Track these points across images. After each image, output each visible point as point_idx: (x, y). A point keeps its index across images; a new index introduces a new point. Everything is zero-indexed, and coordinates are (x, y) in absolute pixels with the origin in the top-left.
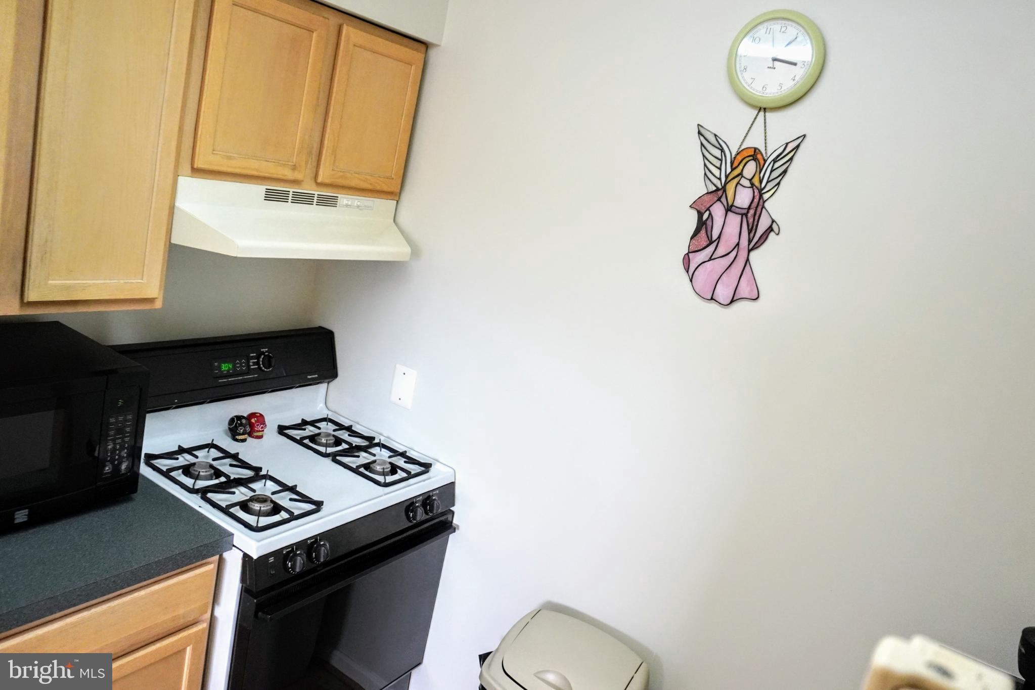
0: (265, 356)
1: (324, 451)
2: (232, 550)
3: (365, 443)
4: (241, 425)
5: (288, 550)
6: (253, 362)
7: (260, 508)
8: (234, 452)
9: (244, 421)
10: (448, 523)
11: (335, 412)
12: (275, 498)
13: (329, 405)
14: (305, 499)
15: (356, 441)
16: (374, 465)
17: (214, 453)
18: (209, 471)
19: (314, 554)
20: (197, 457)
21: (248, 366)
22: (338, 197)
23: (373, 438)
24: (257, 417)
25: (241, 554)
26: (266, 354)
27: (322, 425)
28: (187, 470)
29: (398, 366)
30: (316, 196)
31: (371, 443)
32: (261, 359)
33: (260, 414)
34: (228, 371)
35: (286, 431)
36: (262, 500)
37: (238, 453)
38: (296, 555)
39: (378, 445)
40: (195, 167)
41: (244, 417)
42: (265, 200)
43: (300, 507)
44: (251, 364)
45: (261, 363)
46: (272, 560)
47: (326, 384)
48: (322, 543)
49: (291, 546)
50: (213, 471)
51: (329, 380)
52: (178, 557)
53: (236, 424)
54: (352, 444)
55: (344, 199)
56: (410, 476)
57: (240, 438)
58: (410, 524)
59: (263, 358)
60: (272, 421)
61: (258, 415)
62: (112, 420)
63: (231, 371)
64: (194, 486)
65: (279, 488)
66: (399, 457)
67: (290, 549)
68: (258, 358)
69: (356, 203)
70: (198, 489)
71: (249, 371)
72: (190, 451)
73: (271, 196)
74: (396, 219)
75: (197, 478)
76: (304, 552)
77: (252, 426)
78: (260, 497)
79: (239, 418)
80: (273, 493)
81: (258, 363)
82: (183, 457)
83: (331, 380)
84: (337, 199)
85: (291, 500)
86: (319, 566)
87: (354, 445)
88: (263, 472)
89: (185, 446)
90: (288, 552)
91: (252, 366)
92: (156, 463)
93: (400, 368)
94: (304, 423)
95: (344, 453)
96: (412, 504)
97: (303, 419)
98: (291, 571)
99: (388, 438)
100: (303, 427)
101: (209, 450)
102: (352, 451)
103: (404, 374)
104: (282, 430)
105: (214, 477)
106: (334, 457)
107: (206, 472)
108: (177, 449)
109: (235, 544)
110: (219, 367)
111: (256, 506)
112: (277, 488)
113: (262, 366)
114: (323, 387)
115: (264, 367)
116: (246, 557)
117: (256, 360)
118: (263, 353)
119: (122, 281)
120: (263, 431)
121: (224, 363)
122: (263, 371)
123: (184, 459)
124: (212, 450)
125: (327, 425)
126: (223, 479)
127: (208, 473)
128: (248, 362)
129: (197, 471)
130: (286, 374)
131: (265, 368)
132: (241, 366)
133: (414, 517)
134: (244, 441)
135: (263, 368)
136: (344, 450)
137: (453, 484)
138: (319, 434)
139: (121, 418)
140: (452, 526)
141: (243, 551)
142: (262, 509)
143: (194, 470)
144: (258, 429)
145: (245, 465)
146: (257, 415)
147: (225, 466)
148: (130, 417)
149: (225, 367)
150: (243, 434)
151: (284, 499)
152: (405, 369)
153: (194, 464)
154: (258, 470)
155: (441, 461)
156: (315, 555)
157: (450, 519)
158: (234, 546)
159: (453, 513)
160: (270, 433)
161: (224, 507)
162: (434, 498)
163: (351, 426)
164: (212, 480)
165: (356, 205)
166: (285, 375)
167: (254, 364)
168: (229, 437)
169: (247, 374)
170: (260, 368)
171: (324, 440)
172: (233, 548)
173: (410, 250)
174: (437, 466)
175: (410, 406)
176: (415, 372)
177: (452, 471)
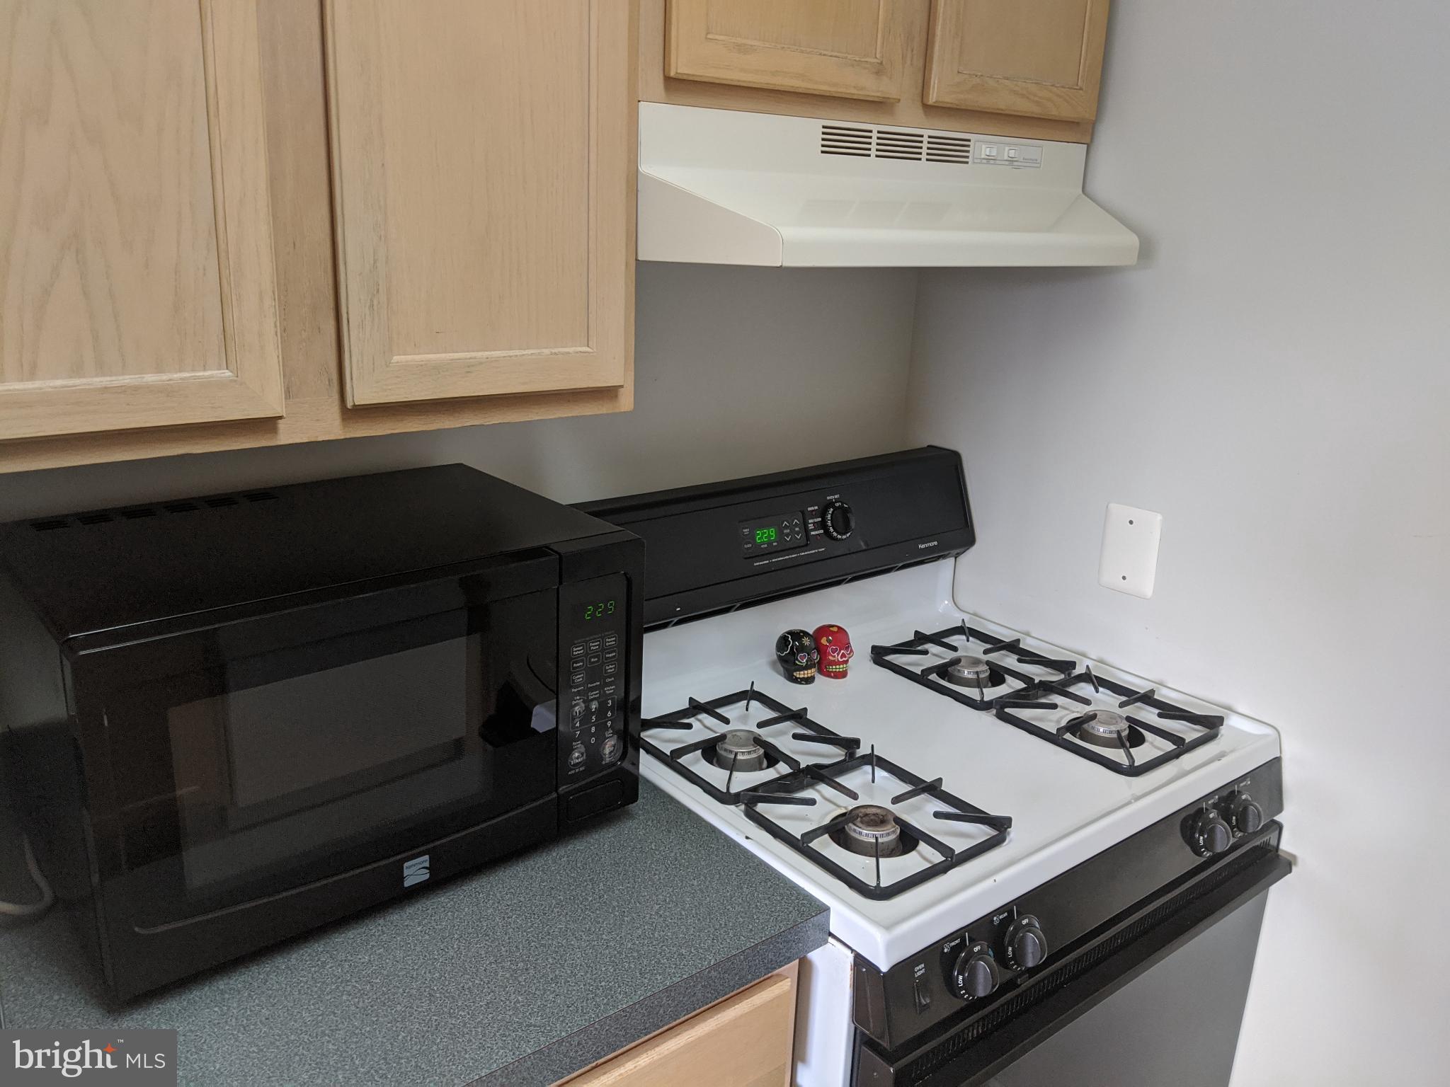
0: (835, 509)
1: (978, 698)
2: (828, 945)
3: (1056, 677)
4: (802, 648)
5: (953, 944)
6: (814, 523)
7: (877, 838)
8: (799, 708)
9: (806, 641)
10: (1271, 851)
11: (975, 615)
12: (899, 810)
13: (962, 601)
14: (968, 813)
15: (1038, 673)
16: (1093, 723)
17: (759, 712)
18: (755, 751)
19: (1010, 949)
20: (726, 721)
21: (807, 531)
22: (969, 140)
23: (1072, 665)
24: (833, 633)
25: (850, 957)
26: (837, 505)
27: (956, 640)
28: (711, 750)
29: (1114, 507)
30: (925, 139)
31: (1069, 674)
32: (829, 516)
33: (839, 627)
34: (770, 543)
35: (889, 658)
36: (877, 818)
37: (805, 710)
38: (971, 955)
39: (1087, 677)
40: (672, 75)
41: (806, 634)
42: (823, 152)
43: (962, 835)
44: (811, 527)
45: (829, 523)
46: (920, 970)
47: (953, 559)
48: (1025, 922)
49: (958, 934)
50: (761, 751)
51: (958, 551)
52: (713, 974)
53: (792, 648)
54: (1034, 680)
55: (983, 145)
56: (1182, 747)
57: (802, 676)
58: (1199, 861)
59: (833, 512)
60: (862, 639)
61: (835, 629)
62: (578, 651)
63: (775, 544)
64: (728, 788)
65: (906, 788)
66: (1139, 704)
67: (957, 942)
68: (823, 514)
69: (1006, 152)
70: (738, 794)
71: (808, 541)
72: (710, 708)
73: (836, 143)
74: (1088, 188)
75: (732, 766)
76: (988, 947)
77: (820, 649)
78: (869, 811)
79: (797, 635)
80: (896, 800)
81: (823, 525)
82: (700, 721)
83: (962, 550)
84: (968, 146)
85: (937, 815)
86: (1021, 974)
87: (1036, 681)
88: (863, 750)
89: (702, 699)
90: (952, 948)
91: (812, 530)
92: (649, 736)
93: (1120, 511)
94: (919, 639)
95: (1019, 699)
96: (1200, 815)
97: (917, 633)
98: (964, 994)
99: (1101, 661)
100: (919, 648)
101: (748, 705)
102: (1032, 694)
103: (1131, 522)
104: (880, 655)
105: (765, 763)
106: (1000, 709)
107: (749, 753)
108: (686, 705)
109: (832, 931)
110: (752, 537)
111: (866, 835)
112: (904, 788)
113: (831, 530)
114: (946, 565)
115: (837, 532)
116: (862, 965)
117: (820, 519)
118: (831, 504)
119: (547, 351)
120: (846, 662)
121: (762, 527)
122: (835, 539)
123: (704, 727)
124: (754, 704)
125: (968, 641)
126: (783, 768)
127: (754, 756)
128: (805, 524)
129: (731, 752)
130: (866, 544)
131: (835, 530)
132: (793, 532)
133: (1209, 844)
134: (809, 680)
135: (835, 534)
136: (1017, 694)
137: (1277, 761)
138: (956, 662)
139: (594, 646)
140: (1278, 856)
141: (852, 950)
142: (880, 840)
143: (726, 750)
144: (836, 659)
145: (824, 736)
146: (831, 629)
147: (783, 738)
148: (611, 641)
149: (765, 536)
150: (807, 668)
151: (922, 814)
152: (1134, 513)
153: (722, 737)
154: (850, 744)
155: (1240, 710)
156: (1013, 951)
157: (1273, 842)
158: (831, 934)
159: (1279, 827)
160: (860, 665)
161: (798, 836)
162: (1244, 797)
163: (1018, 641)
164: (761, 769)
165: (1006, 158)
166: (864, 547)
167: (817, 527)
168: (780, 675)
169: (805, 546)
170: (827, 532)
171: (969, 673)
172: (830, 939)
173: (1133, 240)
174: (1233, 722)
175: (1149, 591)
176: (1159, 517)
177: (1269, 731)
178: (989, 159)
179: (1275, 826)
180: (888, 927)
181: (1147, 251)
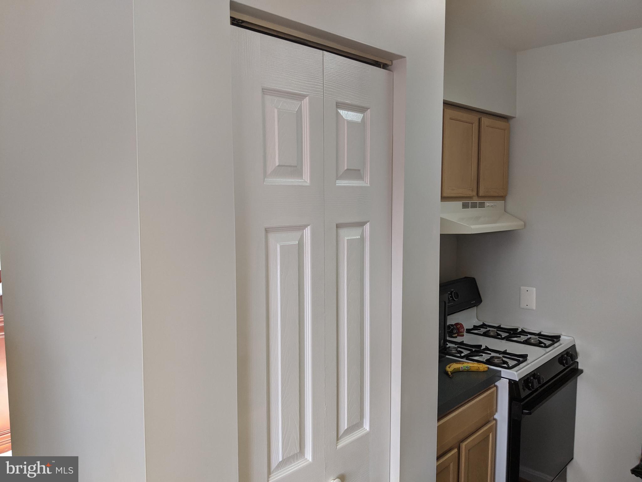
0: (454, 292)
1: (500, 337)
2: (501, 380)
4: (454, 328)
6: (450, 296)
8: (461, 341)
13: (479, 318)
16: (530, 340)
21: (448, 299)
22: (485, 202)
23: (517, 329)
24: (459, 325)
25: (508, 380)
29: (522, 288)
30: (478, 203)
32: (453, 295)
33: (460, 323)
37: (463, 341)
40: (443, 196)
41: (454, 325)
42: (462, 208)
45: (453, 296)
46: (523, 382)
47: (476, 307)
49: (528, 375)
53: (452, 328)
55: (487, 203)
56: (553, 343)
57: (455, 336)
68: (451, 294)
69: (491, 204)
73: (465, 206)
74: (505, 210)
77: (458, 329)
79: (452, 325)
83: (479, 304)
84: (485, 204)
88: (483, 347)
91: (450, 298)
93: (524, 288)
96: (562, 356)
97: (474, 326)
100: (478, 329)
103: (527, 291)
106: (507, 339)
107: (455, 350)
109: (502, 376)
111: (496, 361)
113: (454, 298)
116: (511, 381)
120: (462, 333)
122: (455, 300)
128: (448, 296)
131: (456, 299)
133: (567, 363)
137: (574, 345)
142: (499, 362)
144: (462, 331)
152: (528, 288)
155: (563, 334)
156: (539, 379)
159: (578, 363)
161: (485, 361)
162: (570, 353)
166: (463, 302)
170: (453, 299)
171: (492, 333)
172: (502, 378)
173: (523, 223)
174: (562, 337)
175: (534, 308)
176: (535, 289)
177: (571, 338)
178: (488, 206)
179: (576, 363)
180: (517, 371)
181: (525, 225)
